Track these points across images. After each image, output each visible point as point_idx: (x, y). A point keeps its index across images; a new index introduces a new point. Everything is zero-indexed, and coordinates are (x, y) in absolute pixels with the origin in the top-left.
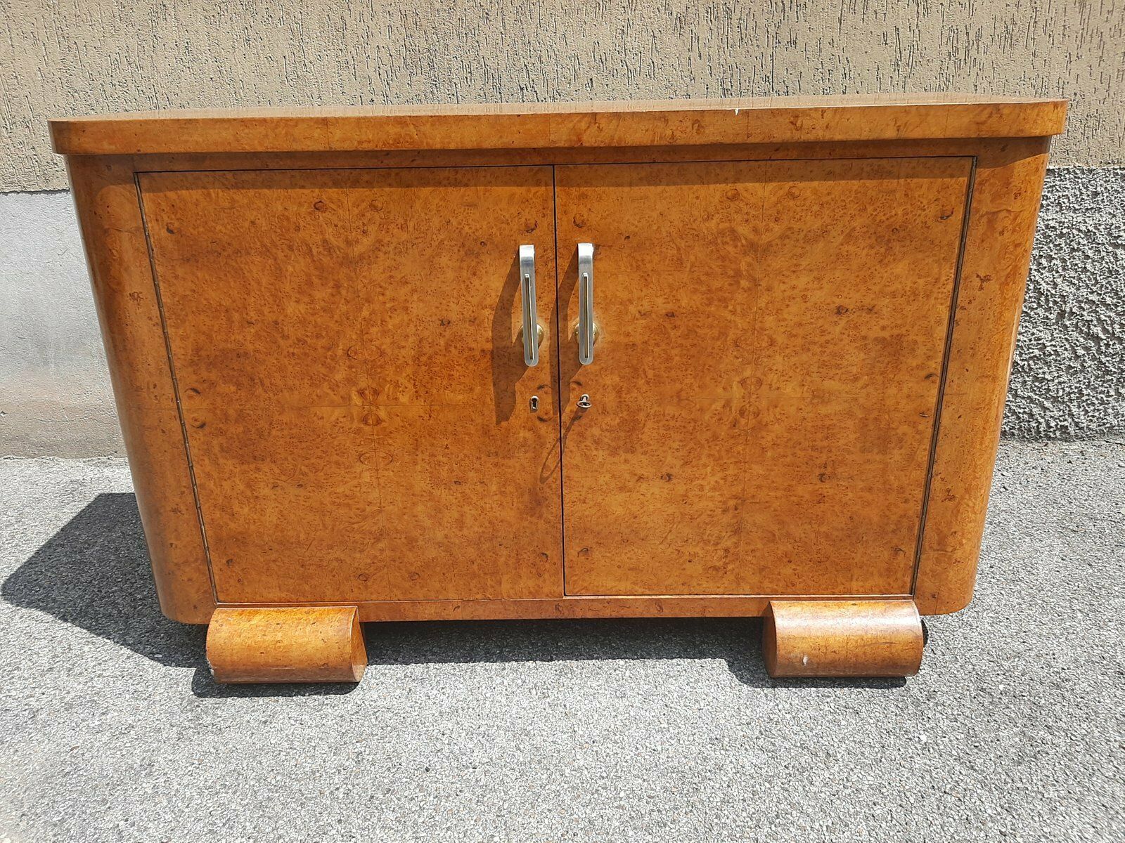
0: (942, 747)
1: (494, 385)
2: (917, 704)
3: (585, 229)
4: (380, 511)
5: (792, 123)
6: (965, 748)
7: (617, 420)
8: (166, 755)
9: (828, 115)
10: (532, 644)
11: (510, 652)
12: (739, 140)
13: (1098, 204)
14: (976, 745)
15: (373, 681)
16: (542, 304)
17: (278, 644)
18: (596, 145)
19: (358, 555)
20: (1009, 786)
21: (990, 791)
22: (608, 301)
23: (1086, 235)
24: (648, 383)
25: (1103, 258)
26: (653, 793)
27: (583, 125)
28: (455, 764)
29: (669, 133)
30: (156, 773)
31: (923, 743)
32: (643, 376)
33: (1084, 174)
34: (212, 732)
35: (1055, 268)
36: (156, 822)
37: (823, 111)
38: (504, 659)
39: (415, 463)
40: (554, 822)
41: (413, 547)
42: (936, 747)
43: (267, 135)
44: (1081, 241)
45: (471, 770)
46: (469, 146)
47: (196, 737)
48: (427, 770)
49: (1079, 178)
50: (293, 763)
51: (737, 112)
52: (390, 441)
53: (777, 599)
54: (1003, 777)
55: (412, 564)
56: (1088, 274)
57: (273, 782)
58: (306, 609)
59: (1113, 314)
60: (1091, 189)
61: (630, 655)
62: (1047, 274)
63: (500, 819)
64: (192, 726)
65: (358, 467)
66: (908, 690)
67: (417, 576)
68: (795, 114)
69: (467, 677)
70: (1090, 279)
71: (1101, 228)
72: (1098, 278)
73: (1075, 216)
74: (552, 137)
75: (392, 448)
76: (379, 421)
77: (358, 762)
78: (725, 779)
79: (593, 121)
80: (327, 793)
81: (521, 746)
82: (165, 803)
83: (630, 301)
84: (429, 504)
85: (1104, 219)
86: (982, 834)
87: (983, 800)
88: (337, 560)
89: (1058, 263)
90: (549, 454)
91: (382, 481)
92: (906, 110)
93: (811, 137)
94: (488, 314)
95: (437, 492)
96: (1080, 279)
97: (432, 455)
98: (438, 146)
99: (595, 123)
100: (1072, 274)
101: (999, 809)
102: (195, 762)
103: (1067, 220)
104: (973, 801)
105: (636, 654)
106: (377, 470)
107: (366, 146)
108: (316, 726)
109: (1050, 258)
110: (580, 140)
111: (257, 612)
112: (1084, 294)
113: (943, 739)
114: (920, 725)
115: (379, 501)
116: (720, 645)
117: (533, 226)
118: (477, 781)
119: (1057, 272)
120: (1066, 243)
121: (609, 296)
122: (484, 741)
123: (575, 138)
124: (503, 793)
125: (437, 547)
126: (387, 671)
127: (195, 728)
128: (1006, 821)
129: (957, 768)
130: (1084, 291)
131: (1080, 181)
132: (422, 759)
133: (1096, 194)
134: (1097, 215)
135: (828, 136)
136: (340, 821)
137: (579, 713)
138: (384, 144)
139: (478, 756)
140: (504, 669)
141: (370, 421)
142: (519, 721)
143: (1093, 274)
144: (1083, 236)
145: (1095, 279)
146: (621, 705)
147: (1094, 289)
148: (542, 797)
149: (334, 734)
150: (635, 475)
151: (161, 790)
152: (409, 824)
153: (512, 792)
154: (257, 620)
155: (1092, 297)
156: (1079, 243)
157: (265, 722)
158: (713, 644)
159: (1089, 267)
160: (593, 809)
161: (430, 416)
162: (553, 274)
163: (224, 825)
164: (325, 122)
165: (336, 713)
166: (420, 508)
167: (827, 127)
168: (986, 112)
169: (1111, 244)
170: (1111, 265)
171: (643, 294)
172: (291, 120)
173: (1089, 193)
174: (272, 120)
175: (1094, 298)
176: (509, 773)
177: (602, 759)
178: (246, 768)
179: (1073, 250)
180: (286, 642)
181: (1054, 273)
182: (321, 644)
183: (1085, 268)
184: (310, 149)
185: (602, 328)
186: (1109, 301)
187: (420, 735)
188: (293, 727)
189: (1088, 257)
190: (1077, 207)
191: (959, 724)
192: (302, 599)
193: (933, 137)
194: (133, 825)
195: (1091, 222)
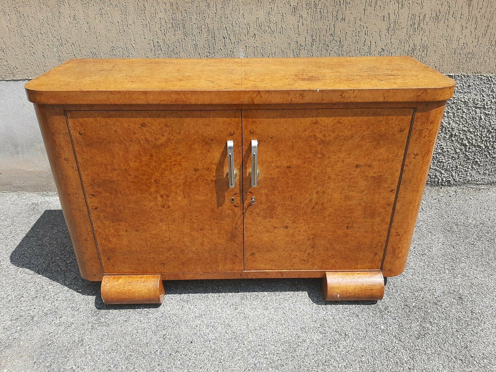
0: (389, 331)
1: (216, 193)
2: (381, 312)
3: (254, 134)
4: (170, 240)
5: (341, 95)
6: (398, 332)
7: (266, 206)
8: (88, 336)
9: (356, 93)
10: (231, 285)
11: (222, 288)
12: (319, 102)
13: (470, 90)
14: (402, 330)
16: (236, 163)
17: (130, 291)
18: (259, 103)
19: (160, 256)
20: (413, 348)
21: (406, 350)
22: (263, 162)
23: (464, 103)
24: (279, 192)
25: (470, 113)
26: (279, 352)
27: (254, 95)
28: (202, 340)
29: (290, 99)
30: (85, 344)
31: (382, 329)
32: (277, 190)
33: (465, 77)
34: (105, 325)
35: (450, 116)
36: (87, 366)
37: (354, 90)
38: (219, 292)
39: (184, 222)
40: (241, 365)
41: (183, 253)
42: (387, 331)
43: (121, 98)
44: (462, 105)
45: (208, 342)
46: (206, 103)
47: (99, 328)
48: (191, 342)
49: (463, 79)
50: (139, 339)
51: (318, 91)
52: (174, 214)
53: (328, 271)
54: (412, 345)
55: (183, 259)
56: (464, 119)
57: (132, 348)
59: (473, 136)
60: (468, 84)
61: (269, 290)
62: (447, 119)
63: (220, 363)
64: (97, 323)
65: (161, 224)
66: (378, 306)
67: (185, 264)
68: (342, 91)
69: (205, 300)
70: (464, 121)
71: (471, 100)
72: (468, 121)
73: (460, 95)
74: (241, 100)
75: (174, 217)
76: (169, 207)
77: (164, 339)
78: (306, 346)
79: (258, 94)
80: (153, 352)
81: (227, 332)
82: (90, 358)
83: (272, 162)
84: (190, 237)
85: (472, 97)
86: (402, 369)
87: (403, 354)
88: (153, 258)
89: (451, 114)
90: (238, 219)
91: (170, 229)
92: (388, 91)
93: (349, 101)
94: (214, 167)
95: (193, 233)
96: (460, 121)
97: (191, 219)
98: (193, 103)
99: (259, 95)
100: (457, 119)
101: (409, 358)
102: (100, 339)
103: (456, 97)
104: (400, 355)
105: (272, 289)
106: (168, 225)
107: (163, 102)
108: (146, 323)
109: (448, 112)
110: (253, 101)
111: (121, 277)
112: (461, 127)
113: (390, 328)
114: (381, 321)
115: (169, 236)
116: (305, 285)
117: (233, 133)
118: (211, 347)
119: (451, 118)
120: (455, 106)
121: (264, 160)
122: (213, 329)
123: (251, 100)
124: (221, 353)
125: (193, 253)
127: (98, 324)
128: (411, 363)
129: (394, 340)
130: (461, 126)
131: (463, 80)
132: (189, 337)
133: (469, 86)
134: (469, 95)
135: (356, 100)
136: (159, 365)
137: (250, 317)
138: (171, 102)
139: (211, 336)
140: (220, 296)
141: (165, 207)
142: (226, 320)
143: (466, 119)
144: (462, 103)
145: (467, 121)
146: (266, 313)
147: (466, 125)
148: (236, 354)
149: (154, 326)
150: (273, 226)
151: (88, 352)
152: (186, 366)
153: (224, 352)
154: (121, 281)
155: (464, 129)
156: (461, 106)
157: (126, 321)
158: (302, 285)
159: (464, 116)
160: (256, 359)
161: (190, 205)
162: (241, 151)
163: (114, 367)
164: (145, 93)
165: (154, 317)
166: (186, 239)
167: (355, 97)
168: (421, 92)
169: (474, 107)
170: (473, 116)
171: (277, 159)
172: (131, 91)
173: (467, 85)
174: (123, 92)
175: (465, 129)
176: (223, 343)
177: (259, 337)
178: (120, 342)
179: (458, 109)
180: (133, 290)
181: (449, 118)
182: (147, 291)
183: (463, 117)
184: (140, 103)
185: (261, 172)
186: (471, 130)
187: (188, 327)
188: (137, 323)
189: (464, 112)
190: (461, 91)
191: (396, 321)
193: (398, 101)
194: (78, 367)
195: (466, 98)
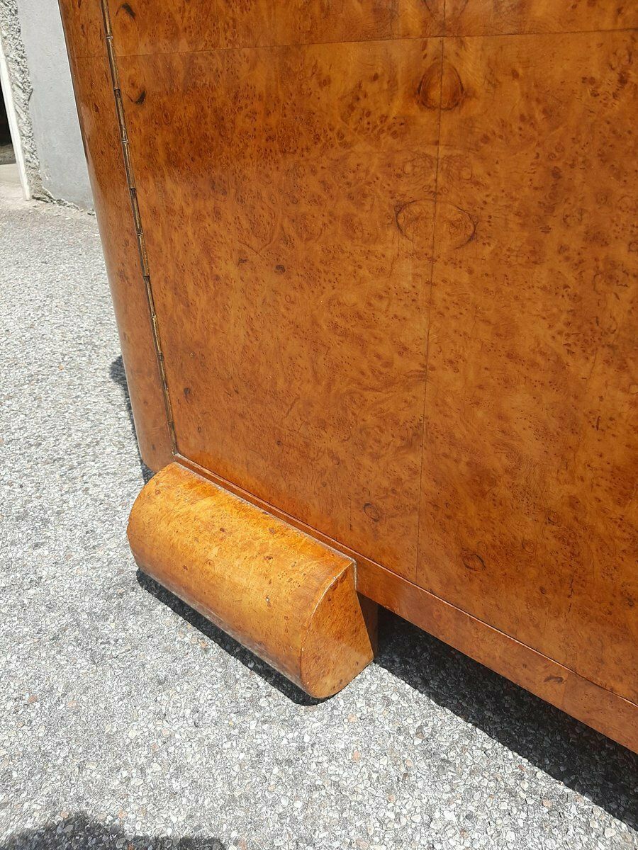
4: (423, 377)
15: (361, 703)
17: (208, 567)
19: (366, 461)
39: (535, 256)
41: (483, 494)
52: (479, 170)
55: (472, 532)
58: (278, 523)
65: (392, 244)
67: (478, 564)
75: (480, 196)
76: (459, 95)
84: (549, 396)
88: (333, 456)
91: (439, 295)
95: (578, 367)
106: (432, 260)
111: (212, 493)
115: (423, 348)
125: (541, 518)
126: (395, 698)
141: (435, 94)
154: (204, 506)
166: (519, 400)
182: (262, 604)
192: (274, 500)
